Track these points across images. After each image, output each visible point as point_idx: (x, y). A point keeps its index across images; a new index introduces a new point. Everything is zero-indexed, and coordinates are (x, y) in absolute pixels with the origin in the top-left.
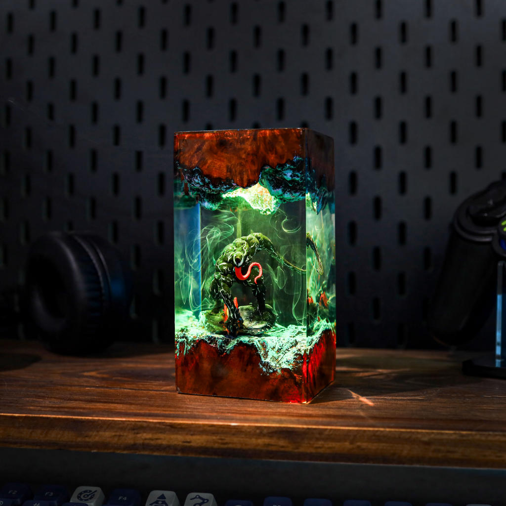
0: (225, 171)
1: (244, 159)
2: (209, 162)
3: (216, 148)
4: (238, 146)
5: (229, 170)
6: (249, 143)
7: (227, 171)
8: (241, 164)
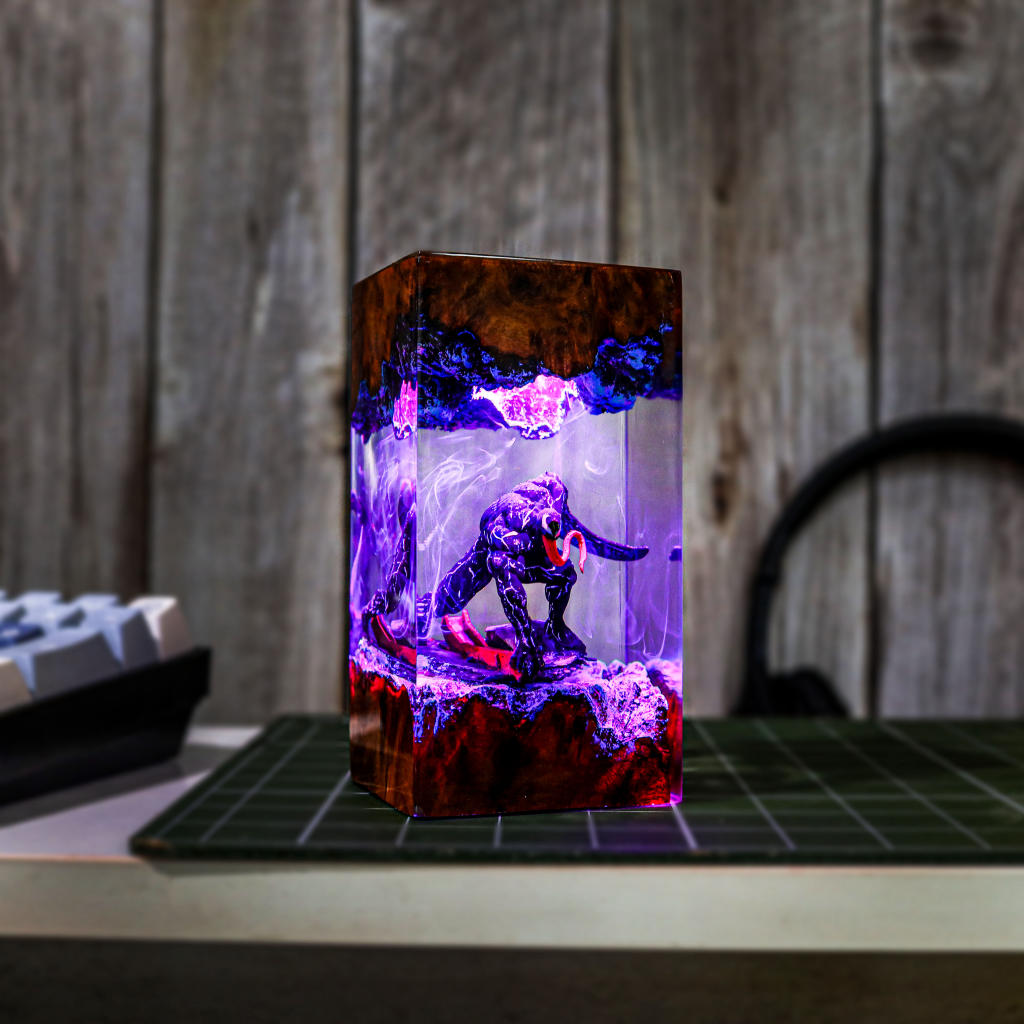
0: (528, 342)
1: (565, 319)
2: (493, 320)
3: (508, 293)
4: (554, 292)
5: (535, 339)
6: (575, 288)
7: (531, 343)
8: (559, 331)
